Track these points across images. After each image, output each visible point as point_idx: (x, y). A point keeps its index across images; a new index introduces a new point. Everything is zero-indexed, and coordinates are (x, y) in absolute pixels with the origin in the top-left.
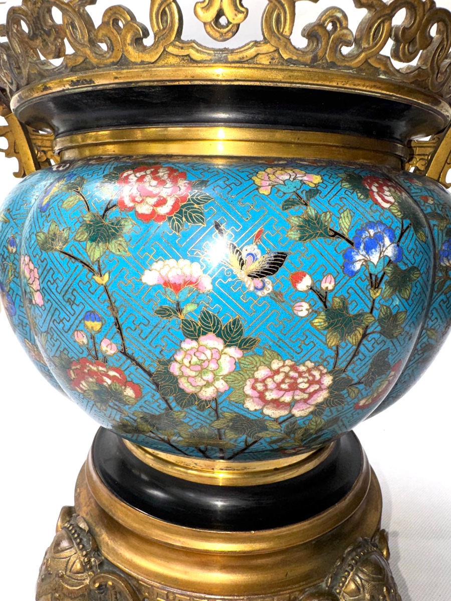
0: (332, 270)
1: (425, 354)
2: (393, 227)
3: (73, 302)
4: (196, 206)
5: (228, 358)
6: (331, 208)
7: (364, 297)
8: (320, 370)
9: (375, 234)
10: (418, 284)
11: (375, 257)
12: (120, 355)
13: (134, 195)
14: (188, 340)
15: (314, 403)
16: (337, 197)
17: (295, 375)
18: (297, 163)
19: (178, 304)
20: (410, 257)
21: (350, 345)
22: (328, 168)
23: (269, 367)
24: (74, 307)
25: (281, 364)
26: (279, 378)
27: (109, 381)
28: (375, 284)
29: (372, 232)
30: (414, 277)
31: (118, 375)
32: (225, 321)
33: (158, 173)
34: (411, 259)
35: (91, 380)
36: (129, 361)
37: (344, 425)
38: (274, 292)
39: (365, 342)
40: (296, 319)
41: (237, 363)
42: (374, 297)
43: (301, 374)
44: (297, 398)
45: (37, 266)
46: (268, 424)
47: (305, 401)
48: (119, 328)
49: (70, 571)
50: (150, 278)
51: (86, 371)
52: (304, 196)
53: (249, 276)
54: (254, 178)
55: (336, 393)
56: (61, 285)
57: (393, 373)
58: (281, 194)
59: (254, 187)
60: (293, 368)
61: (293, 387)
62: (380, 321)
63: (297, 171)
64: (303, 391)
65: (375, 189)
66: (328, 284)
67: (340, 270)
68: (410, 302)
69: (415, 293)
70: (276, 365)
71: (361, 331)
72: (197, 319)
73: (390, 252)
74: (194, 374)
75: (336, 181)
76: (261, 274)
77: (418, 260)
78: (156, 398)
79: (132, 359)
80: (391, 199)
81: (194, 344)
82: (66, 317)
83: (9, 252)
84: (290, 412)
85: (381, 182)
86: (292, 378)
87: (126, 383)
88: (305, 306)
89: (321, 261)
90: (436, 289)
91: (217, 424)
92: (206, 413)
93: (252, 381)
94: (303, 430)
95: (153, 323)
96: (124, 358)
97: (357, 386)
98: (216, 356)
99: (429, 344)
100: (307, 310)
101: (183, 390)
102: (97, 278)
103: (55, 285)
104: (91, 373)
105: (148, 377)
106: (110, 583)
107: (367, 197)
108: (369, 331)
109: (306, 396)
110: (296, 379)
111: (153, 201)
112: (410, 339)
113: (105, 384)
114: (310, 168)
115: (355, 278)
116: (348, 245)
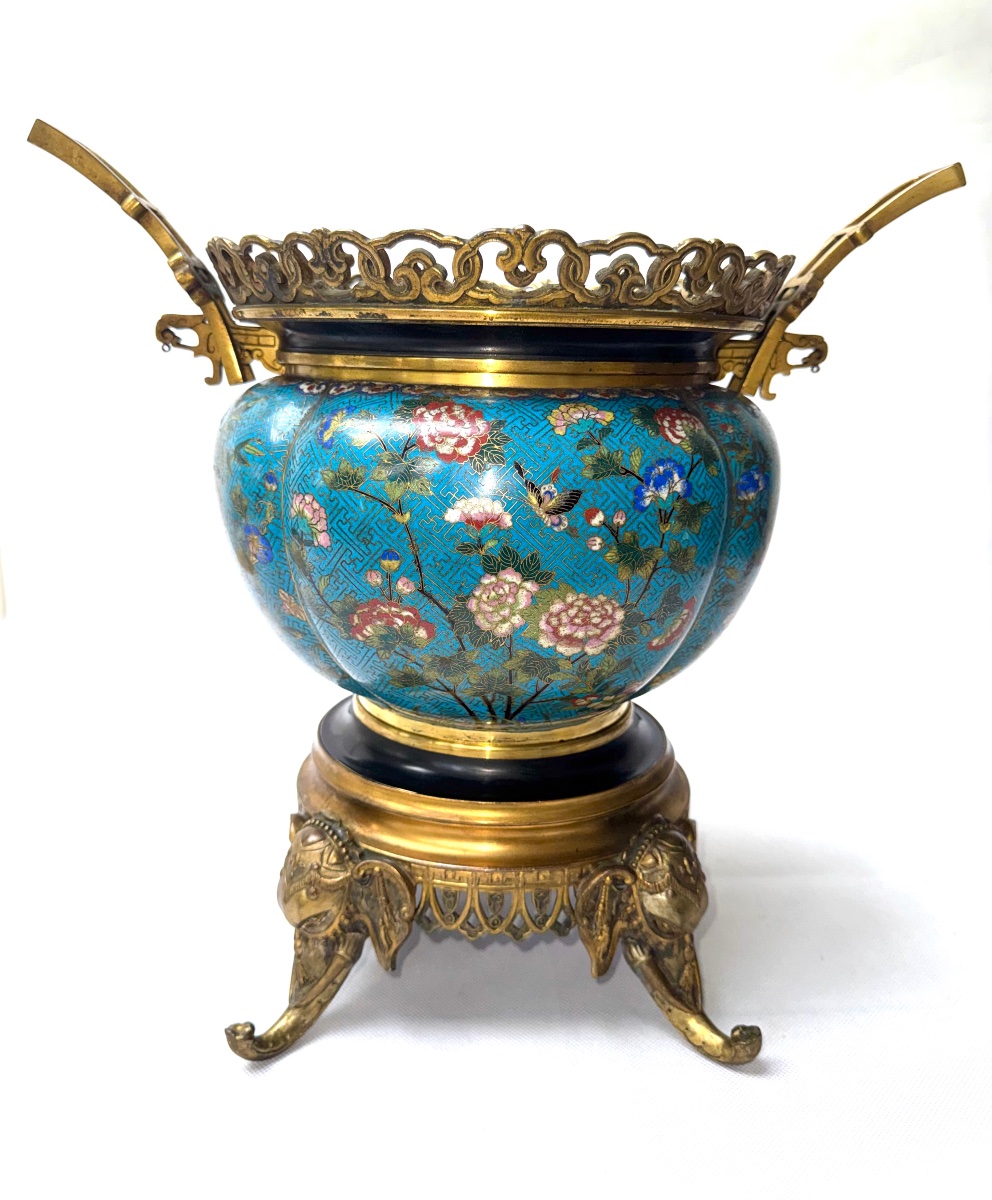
0: (624, 506)
1: (727, 597)
2: (683, 463)
3: (370, 542)
4: (496, 447)
5: (525, 593)
6: (622, 447)
7: (653, 531)
8: (612, 604)
9: (664, 471)
10: (709, 519)
11: (664, 494)
12: (418, 592)
13: (433, 434)
14: (488, 575)
15: (606, 640)
16: (628, 436)
17: (588, 608)
18: (589, 397)
19: (480, 540)
20: (700, 493)
21: (640, 580)
22: (620, 402)
23: (564, 601)
24: (370, 546)
25: (575, 598)
26: (572, 612)
27: (400, 623)
28: (665, 517)
29: (661, 469)
30: (704, 512)
31: (411, 615)
32: (524, 556)
33: (453, 411)
34: (700, 494)
35: (379, 623)
36: (426, 599)
37: (637, 669)
38: (569, 527)
39: (655, 576)
40: (590, 553)
41: (533, 597)
42: (664, 531)
43: (594, 608)
44: (590, 633)
45: (323, 506)
46: (561, 663)
47: (598, 637)
48: (419, 566)
49: (327, 862)
50: (452, 516)
51: (375, 613)
52: (597, 435)
53: (547, 513)
54: (549, 418)
55: (628, 629)
56: (355, 525)
57: (686, 611)
58: (575, 434)
59: (549, 427)
60: (587, 602)
61: (586, 623)
62: (671, 555)
63: (590, 407)
64: (596, 626)
65: (666, 424)
66: (620, 520)
67: (631, 506)
68: (700, 536)
69: (705, 528)
70: (569, 600)
71: (652, 565)
72: (496, 554)
73: (679, 488)
74: (491, 609)
75: (628, 417)
76: (556, 511)
77: (708, 494)
78: (450, 637)
79: (430, 597)
80: (683, 434)
81: (493, 579)
82: (359, 557)
83: (266, 489)
84: (583, 649)
85: (674, 415)
86: (585, 612)
87: (418, 622)
88: (599, 540)
89: (613, 497)
90: (733, 524)
91: (510, 665)
92: (500, 651)
93: (547, 615)
94: (595, 672)
95: (454, 558)
96: (421, 595)
97: (649, 622)
98: (514, 590)
99: (729, 585)
100: (600, 544)
101: (477, 627)
102: (398, 517)
103: (348, 525)
104: (381, 616)
105: (444, 615)
106: (377, 869)
107: (657, 433)
108: (658, 566)
109: (598, 631)
110: (588, 613)
111: (453, 441)
112: (702, 575)
113: (395, 626)
114: (602, 403)
115: (645, 513)
116: (638, 482)
